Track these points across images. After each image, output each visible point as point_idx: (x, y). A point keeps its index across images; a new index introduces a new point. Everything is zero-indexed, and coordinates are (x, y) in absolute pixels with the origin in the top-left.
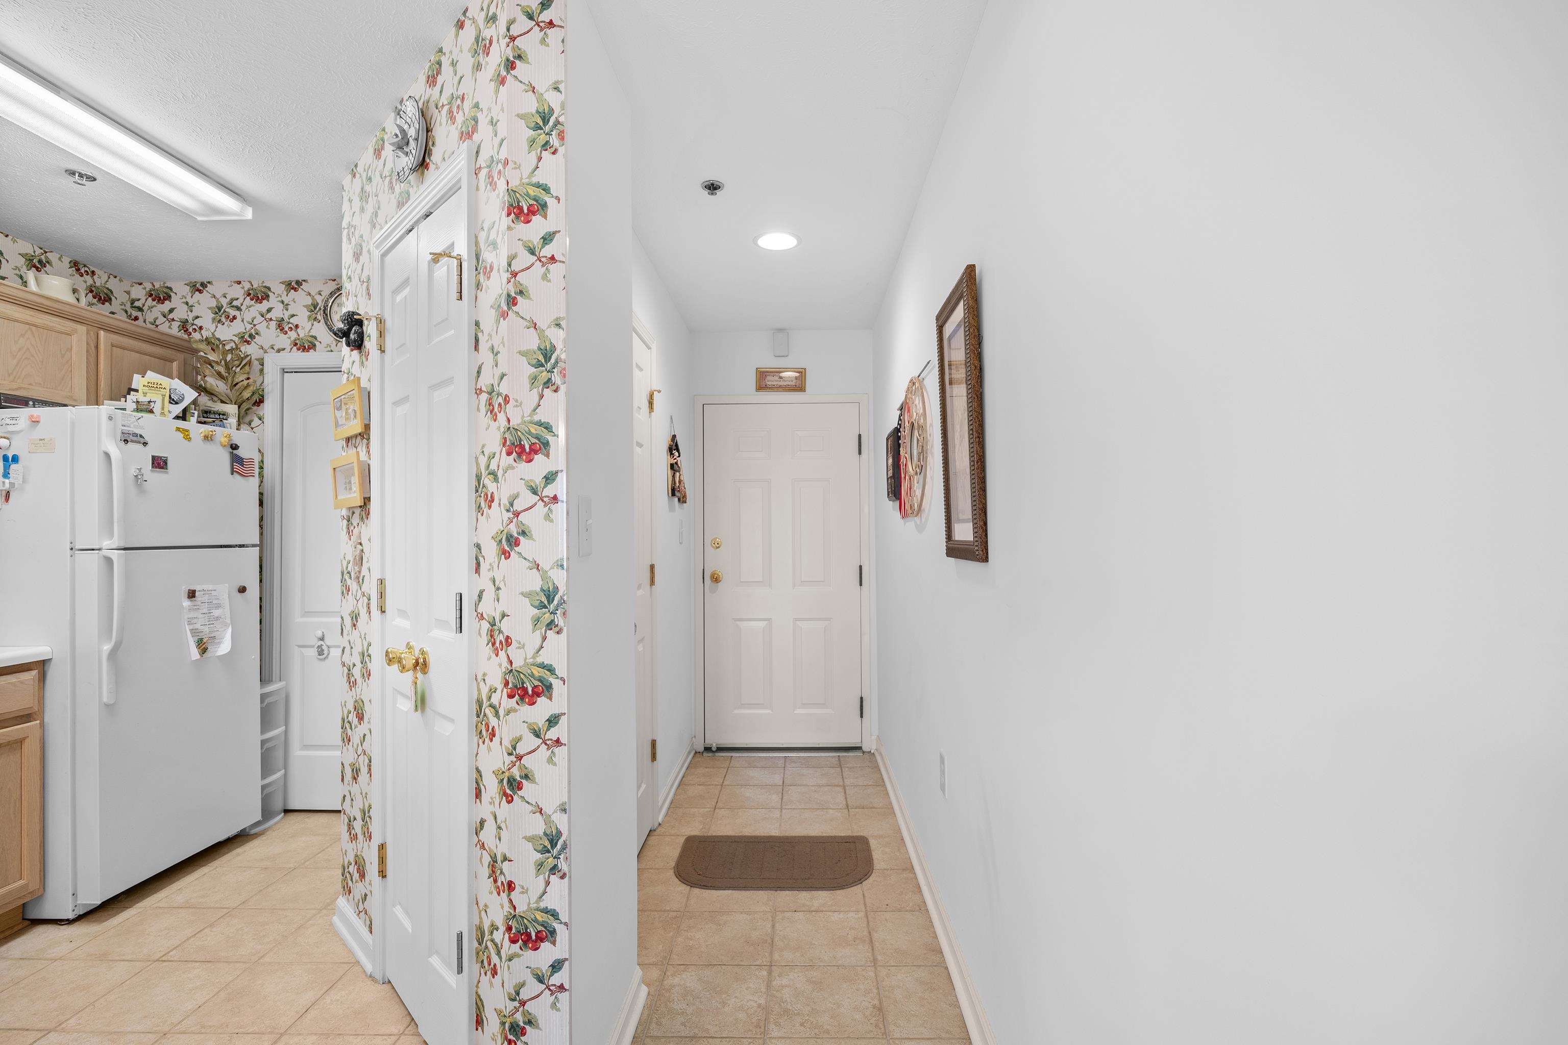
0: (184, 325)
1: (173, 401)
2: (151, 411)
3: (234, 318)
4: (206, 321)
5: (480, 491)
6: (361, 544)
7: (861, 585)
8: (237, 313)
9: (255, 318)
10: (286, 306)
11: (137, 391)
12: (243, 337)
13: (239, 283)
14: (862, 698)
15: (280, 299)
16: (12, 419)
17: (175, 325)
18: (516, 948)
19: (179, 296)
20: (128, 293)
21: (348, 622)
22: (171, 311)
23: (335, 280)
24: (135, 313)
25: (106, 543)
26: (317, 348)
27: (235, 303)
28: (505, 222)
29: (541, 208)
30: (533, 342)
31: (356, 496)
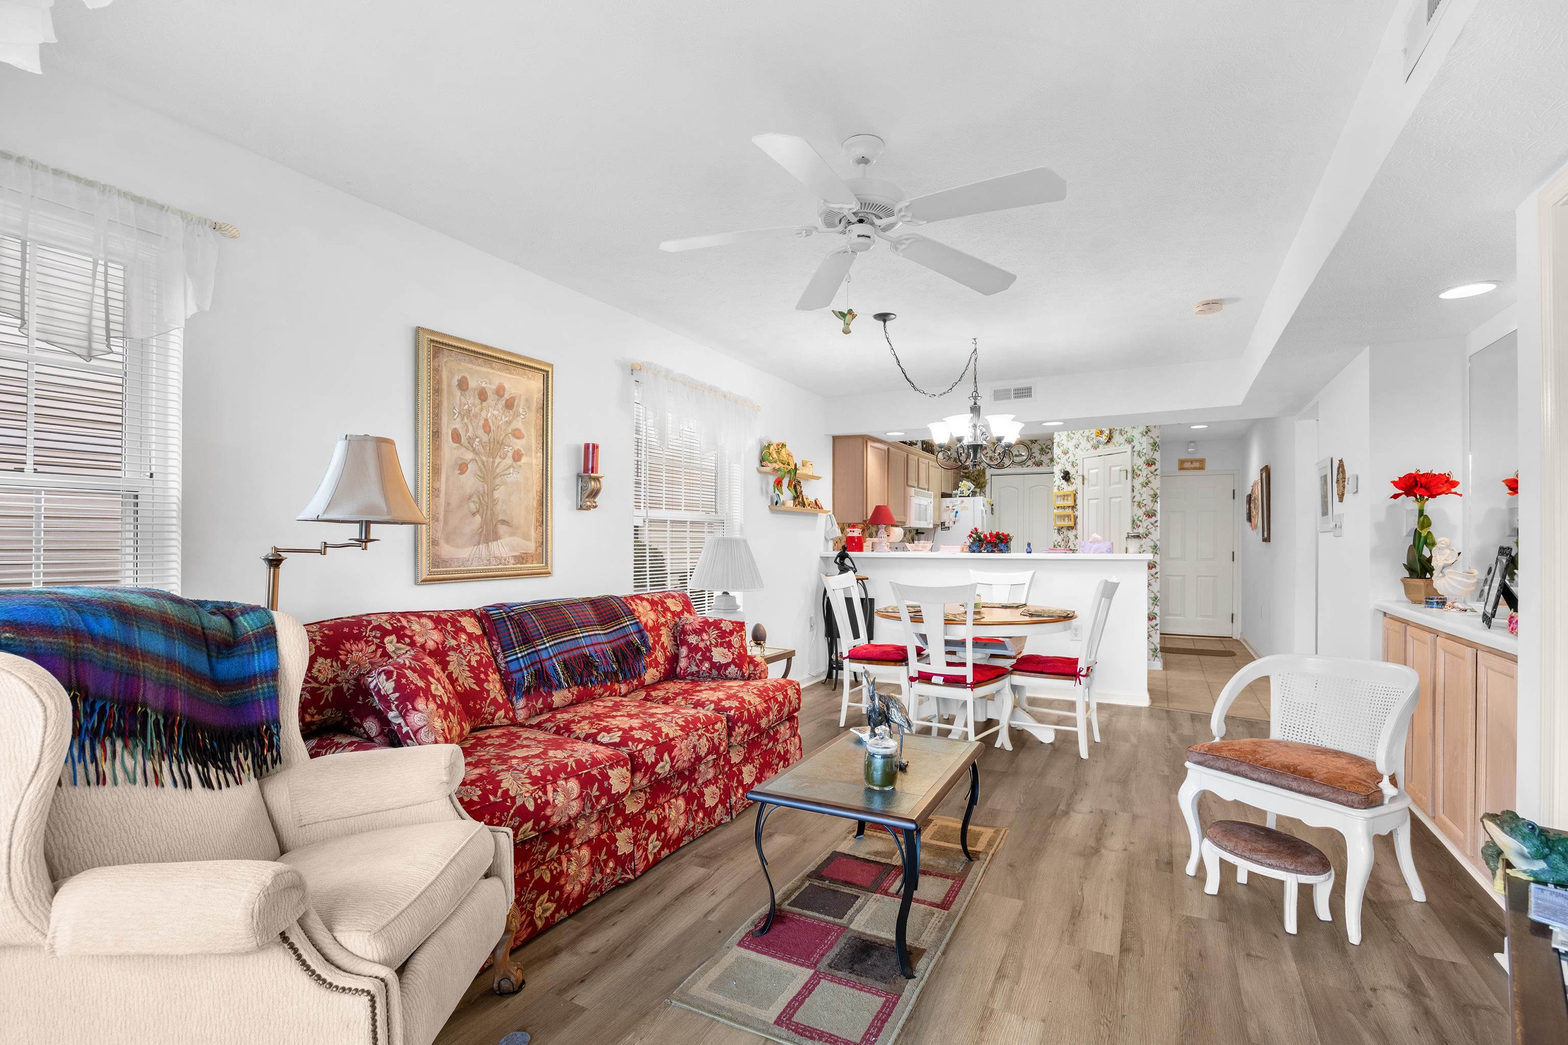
1: (969, 490)
5: (1135, 524)
6: (1068, 537)
7: (1233, 561)
11: (960, 488)
14: (1233, 614)
26: (1005, 467)
28: (1145, 466)
29: (1154, 464)
30: (1152, 492)
31: (1067, 523)
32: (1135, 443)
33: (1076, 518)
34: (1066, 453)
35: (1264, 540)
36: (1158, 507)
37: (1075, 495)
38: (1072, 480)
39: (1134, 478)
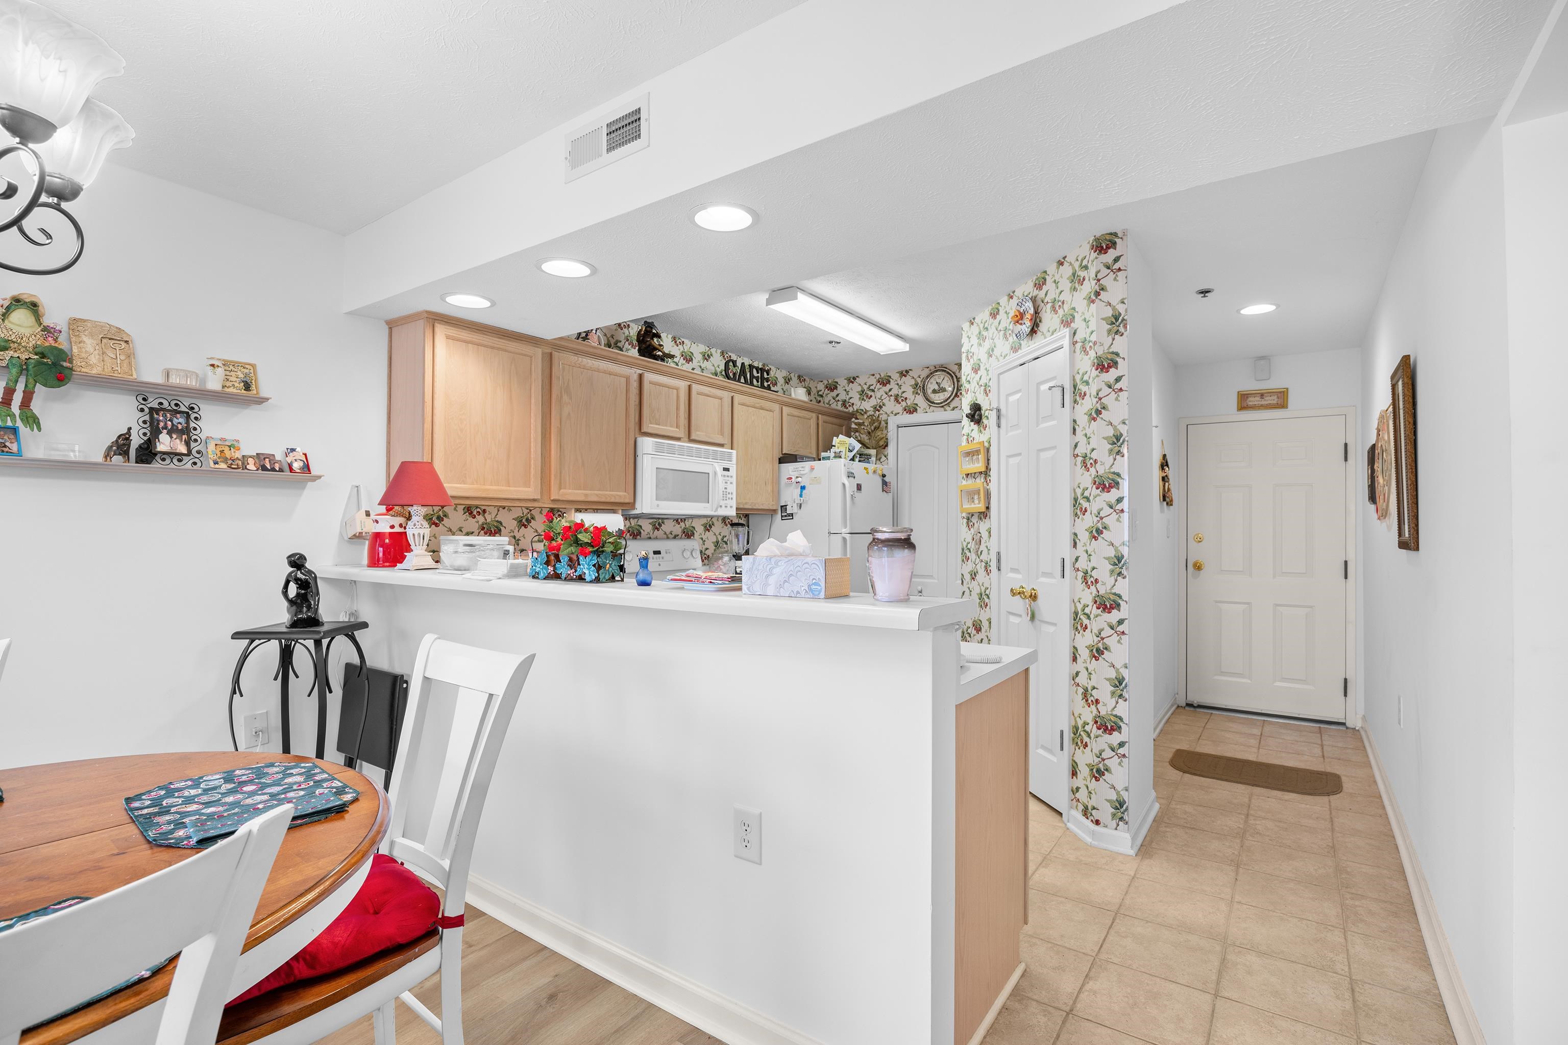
0: (844, 403)
1: (850, 451)
2: (840, 457)
3: (871, 396)
4: (856, 400)
5: (1077, 506)
6: (979, 533)
7: (1346, 577)
8: (872, 393)
9: (882, 396)
10: (900, 386)
11: (835, 446)
12: (876, 408)
13: (873, 375)
14: (1346, 680)
15: (896, 382)
16: (802, 467)
17: (840, 403)
18: (1100, 732)
19: (842, 386)
20: (816, 387)
21: (967, 577)
22: (837, 395)
23: (928, 368)
24: (819, 399)
25: (844, 530)
26: (918, 411)
27: (871, 388)
28: (1095, 373)
29: (1115, 364)
30: (1110, 432)
31: (979, 506)
32: (1078, 323)
33: (988, 495)
34: (976, 370)
35: (1403, 545)
36: (1122, 465)
37: (988, 450)
38: (984, 420)
39: (1075, 402)
